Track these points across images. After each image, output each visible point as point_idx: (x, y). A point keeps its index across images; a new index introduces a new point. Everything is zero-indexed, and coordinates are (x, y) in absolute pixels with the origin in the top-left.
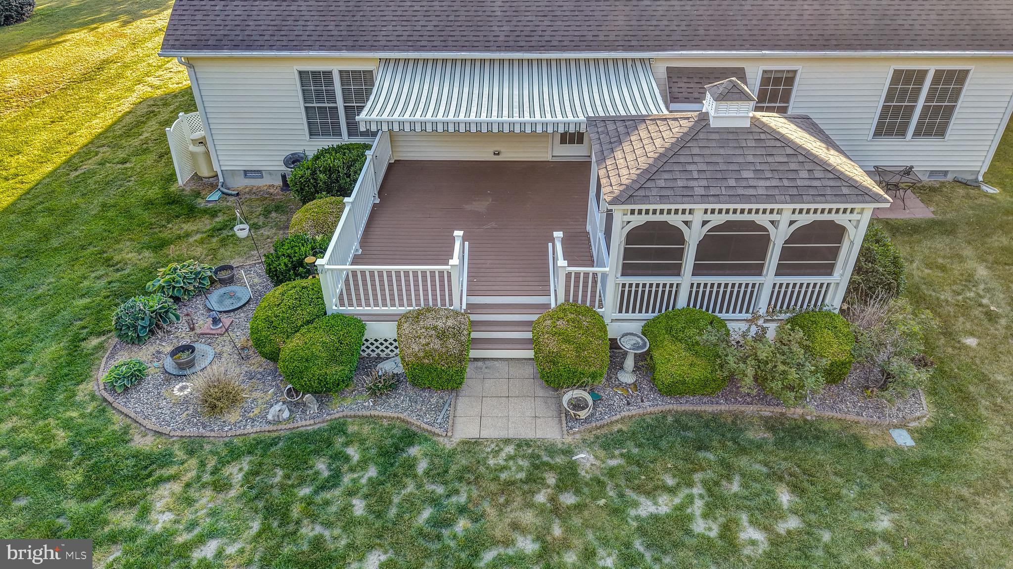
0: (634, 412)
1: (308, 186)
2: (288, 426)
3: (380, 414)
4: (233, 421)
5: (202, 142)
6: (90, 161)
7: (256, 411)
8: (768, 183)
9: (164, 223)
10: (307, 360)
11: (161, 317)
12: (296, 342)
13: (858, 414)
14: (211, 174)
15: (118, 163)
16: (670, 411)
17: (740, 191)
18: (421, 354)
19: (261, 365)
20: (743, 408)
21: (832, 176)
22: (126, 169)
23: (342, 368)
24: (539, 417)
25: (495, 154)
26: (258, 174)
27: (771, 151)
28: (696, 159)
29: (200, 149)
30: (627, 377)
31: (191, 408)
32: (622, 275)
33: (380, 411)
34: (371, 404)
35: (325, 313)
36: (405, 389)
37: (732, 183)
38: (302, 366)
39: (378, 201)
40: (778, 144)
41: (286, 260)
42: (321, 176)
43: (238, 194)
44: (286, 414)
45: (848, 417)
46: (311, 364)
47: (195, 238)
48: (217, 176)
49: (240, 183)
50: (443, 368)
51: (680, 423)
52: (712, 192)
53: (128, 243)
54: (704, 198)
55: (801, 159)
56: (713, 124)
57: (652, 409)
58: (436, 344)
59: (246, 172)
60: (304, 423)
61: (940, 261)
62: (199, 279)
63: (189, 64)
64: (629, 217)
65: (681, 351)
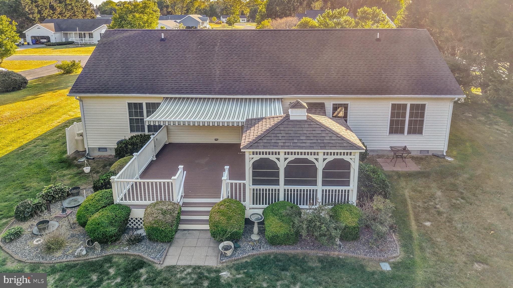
0: (255, 253)
1: (123, 152)
2: (84, 258)
3: (130, 253)
4: (57, 256)
5: (81, 135)
6: (30, 146)
7: (70, 252)
8: (311, 141)
9: (55, 170)
10: (98, 224)
11: (38, 208)
12: (96, 215)
13: (365, 255)
14: (84, 150)
15: (43, 146)
16: (273, 253)
17: (299, 145)
18: (153, 222)
19: (79, 231)
20: (309, 251)
21: (340, 139)
22: (46, 149)
23: (114, 228)
24: (208, 256)
25: (215, 140)
26: (105, 149)
27: (314, 129)
28: (282, 132)
29: (81, 138)
30: (255, 237)
31: (39, 250)
32: (253, 185)
33: (131, 252)
34: (127, 249)
35: (113, 203)
36: (145, 242)
37: (296, 141)
38: (96, 227)
39: (155, 159)
40: (318, 126)
41: (102, 182)
42: (129, 146)
43: (94, 159)
44: (84, 252)
45: (360, 256)
46: (100, 226)
47: (67, 177)
48: (86, 151)
49: (97, 154)
50: (163, 229)
51: (277, 259)
52: (287, 144)
53: (35, 179)
54: (283, 147)
55: (327, 132)
56: (291, 118)
57: (264, 252)
58: (161, 217)
59: (99, 149)
60: (92, 257)
61: (419, 189)
62: (62, 192)
63: (81, 100)
64: (252, 156)
65: (276, 220)
